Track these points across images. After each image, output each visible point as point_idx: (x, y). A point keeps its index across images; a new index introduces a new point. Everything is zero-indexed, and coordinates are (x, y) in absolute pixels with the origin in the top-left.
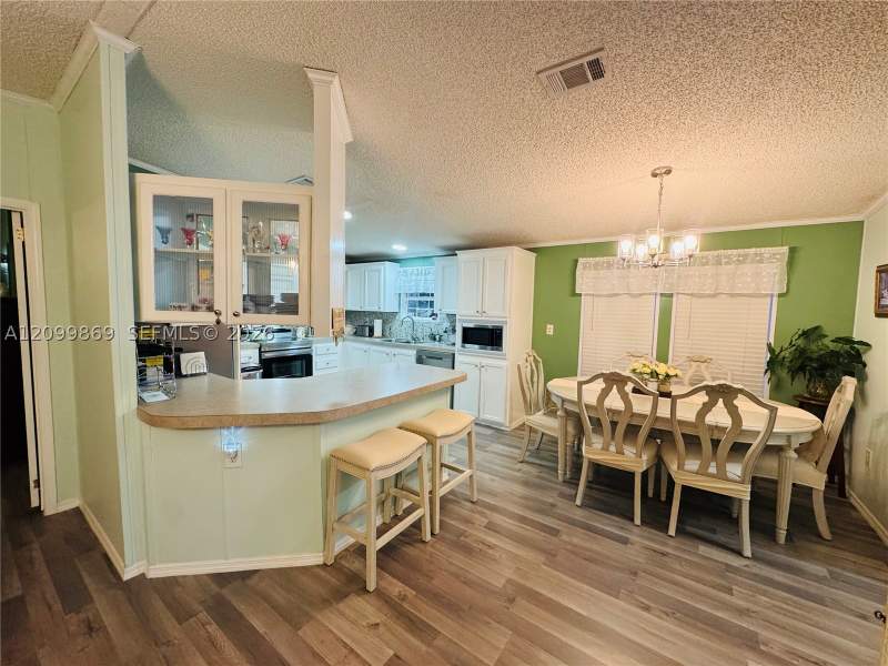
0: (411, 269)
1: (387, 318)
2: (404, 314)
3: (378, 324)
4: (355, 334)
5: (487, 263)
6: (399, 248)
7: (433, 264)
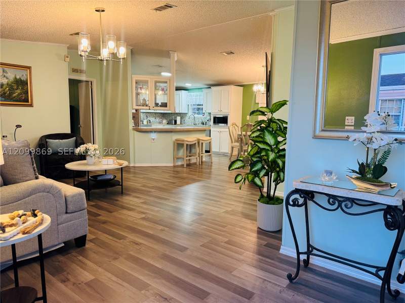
0: (194, 94)
1: (182, 115)
2: (190, 113)
3: (178, 119)
4: (168, 124)
5: (222, 92)
6: (188, 85)
7: (202, 92)
